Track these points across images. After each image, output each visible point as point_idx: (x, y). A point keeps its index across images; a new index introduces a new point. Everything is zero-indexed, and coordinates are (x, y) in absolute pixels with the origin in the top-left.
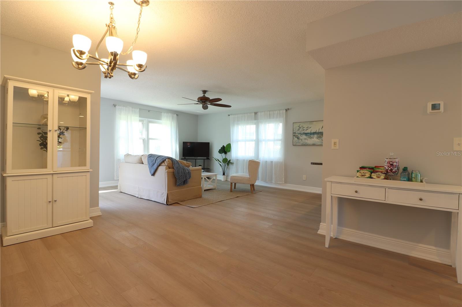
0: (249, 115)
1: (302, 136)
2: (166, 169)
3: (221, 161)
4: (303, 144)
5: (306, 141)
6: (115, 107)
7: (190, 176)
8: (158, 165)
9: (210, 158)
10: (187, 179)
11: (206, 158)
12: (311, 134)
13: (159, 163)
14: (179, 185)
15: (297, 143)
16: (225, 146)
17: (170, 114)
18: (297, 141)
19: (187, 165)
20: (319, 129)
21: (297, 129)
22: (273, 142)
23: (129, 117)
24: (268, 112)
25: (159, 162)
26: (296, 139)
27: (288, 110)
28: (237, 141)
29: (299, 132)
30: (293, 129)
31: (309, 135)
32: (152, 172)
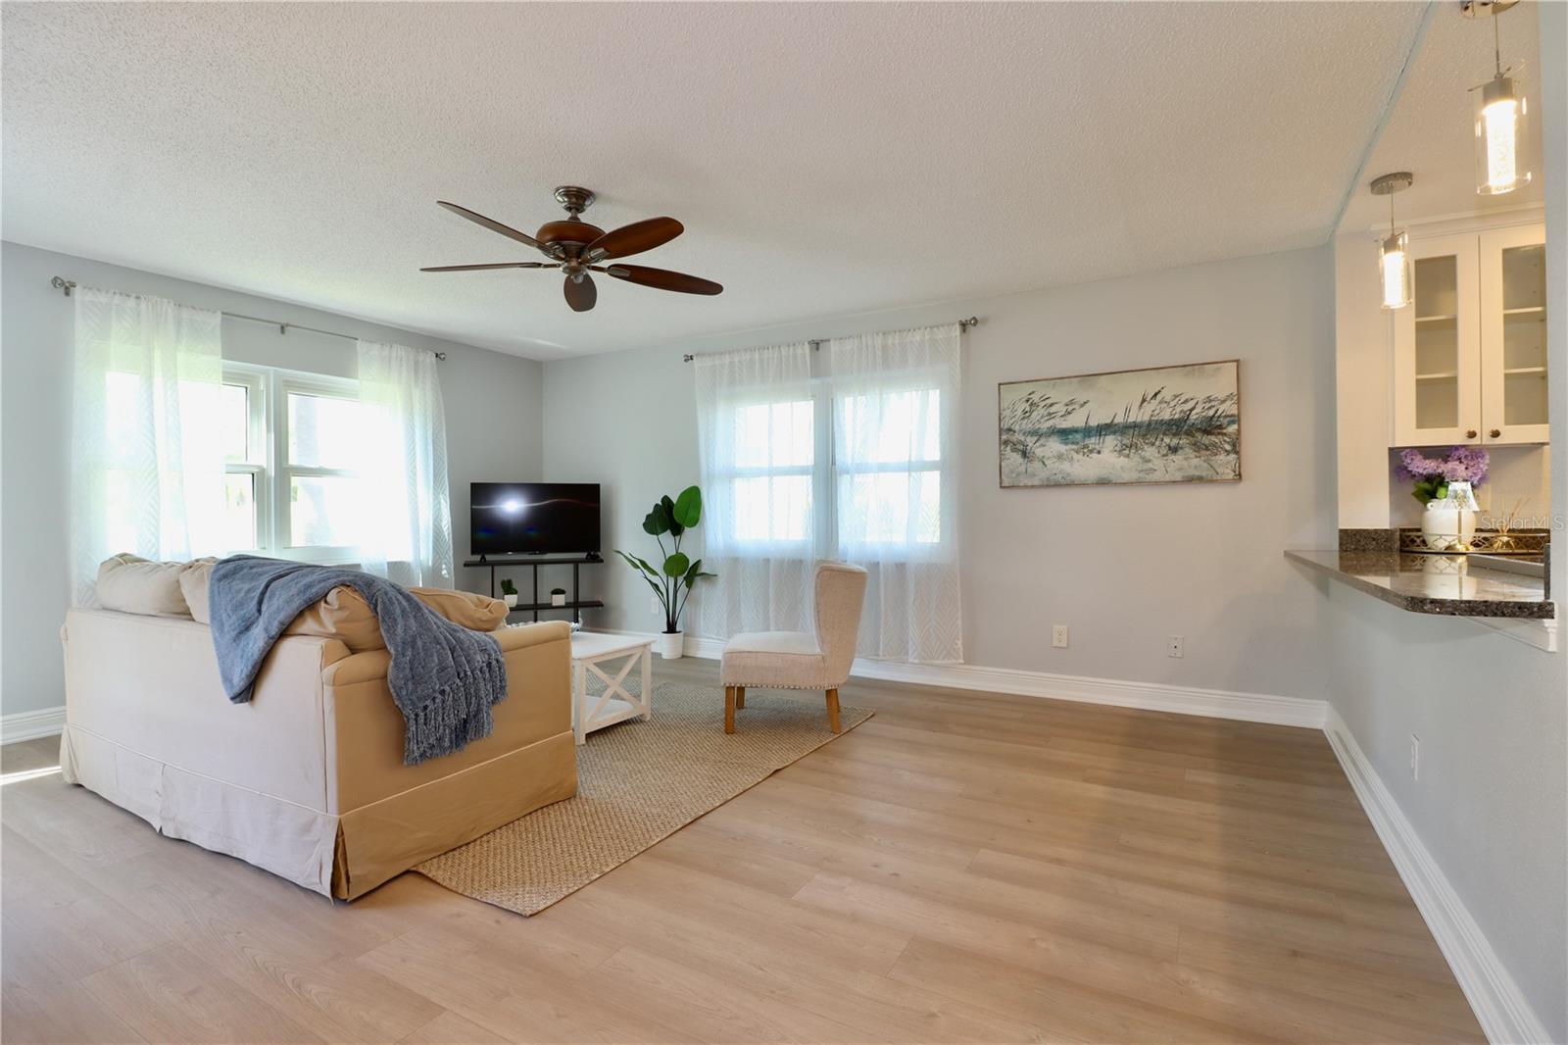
0: (783, 353)
1: (1043, 445)
2: (327, 658)
3: (658, 566)
4: (1048, 479)
5: (1066, 466)
6: (67, 294)
7: (502, 688)
8: (274, 630)
9: (602, 557)
10: (479, 711)
11: (583, 555)
12: (1087, 431)
13: (282, 616)
14: (423, 755)
15: (1018, 474)
16: (675, 502)
17: (399, 351)
18: (1022, 469)
19: (483, 614)
20: (1128, 411)
21: (1019, 413)
22: (907, 474)
23: (157, 354)
24: (879, 341)
25: (279, 610)
26: (1017, 458)
27: (975, 325)
28: (732, 475)
29: (1027, 425)
30: (1000, 414)
31: (1079, 436)
32: (239, 680)
